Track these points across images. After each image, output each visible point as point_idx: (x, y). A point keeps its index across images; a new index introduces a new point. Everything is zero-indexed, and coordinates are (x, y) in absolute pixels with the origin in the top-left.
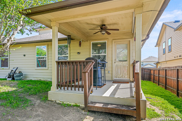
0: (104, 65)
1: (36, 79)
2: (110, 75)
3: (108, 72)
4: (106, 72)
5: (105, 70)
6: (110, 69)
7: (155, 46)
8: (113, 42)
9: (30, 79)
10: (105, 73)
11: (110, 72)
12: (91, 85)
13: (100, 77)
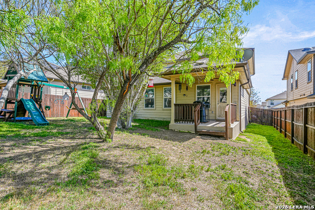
0: (208, 106)
1: (144, 118)
2: (213, 115)
3: (212, 113)
4: (210, 112)
5: (208, 110)
6: (214, 110)
7: (283, 79)
8: (217, 86)
9: (139, 118)
10: (208, 113)
11: (214, 112)
12: (198, 119)
13: (204, 115)
